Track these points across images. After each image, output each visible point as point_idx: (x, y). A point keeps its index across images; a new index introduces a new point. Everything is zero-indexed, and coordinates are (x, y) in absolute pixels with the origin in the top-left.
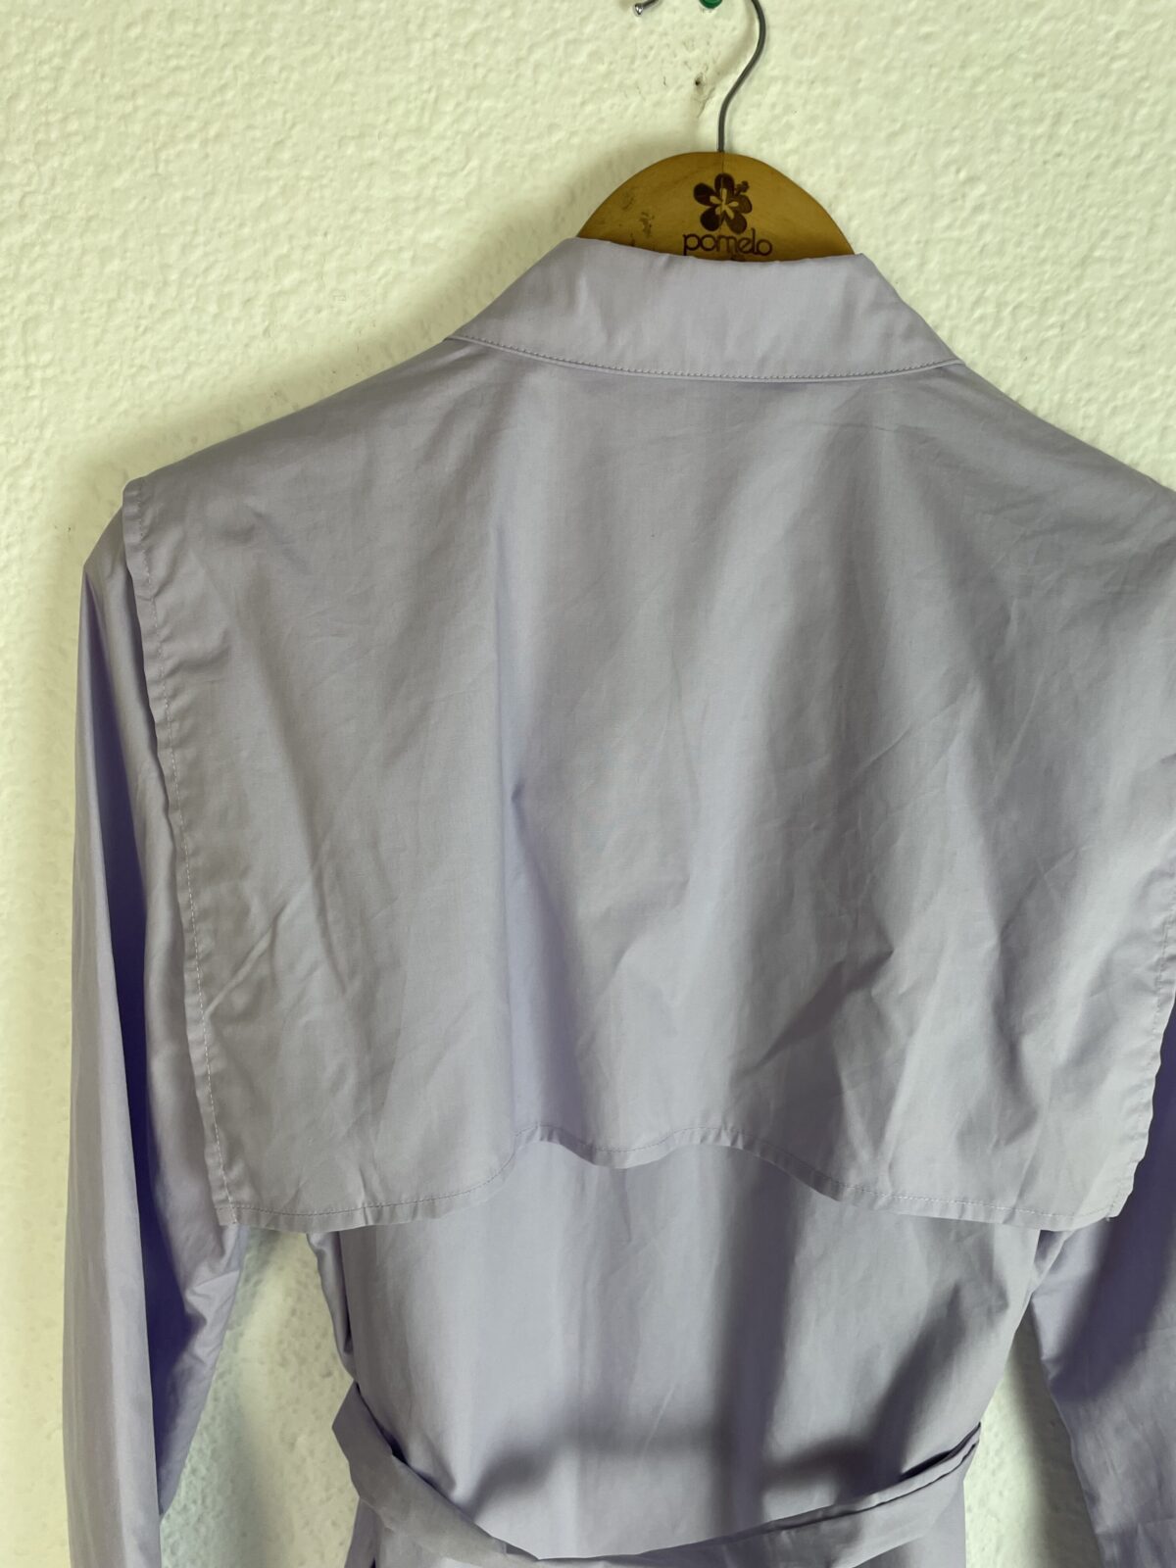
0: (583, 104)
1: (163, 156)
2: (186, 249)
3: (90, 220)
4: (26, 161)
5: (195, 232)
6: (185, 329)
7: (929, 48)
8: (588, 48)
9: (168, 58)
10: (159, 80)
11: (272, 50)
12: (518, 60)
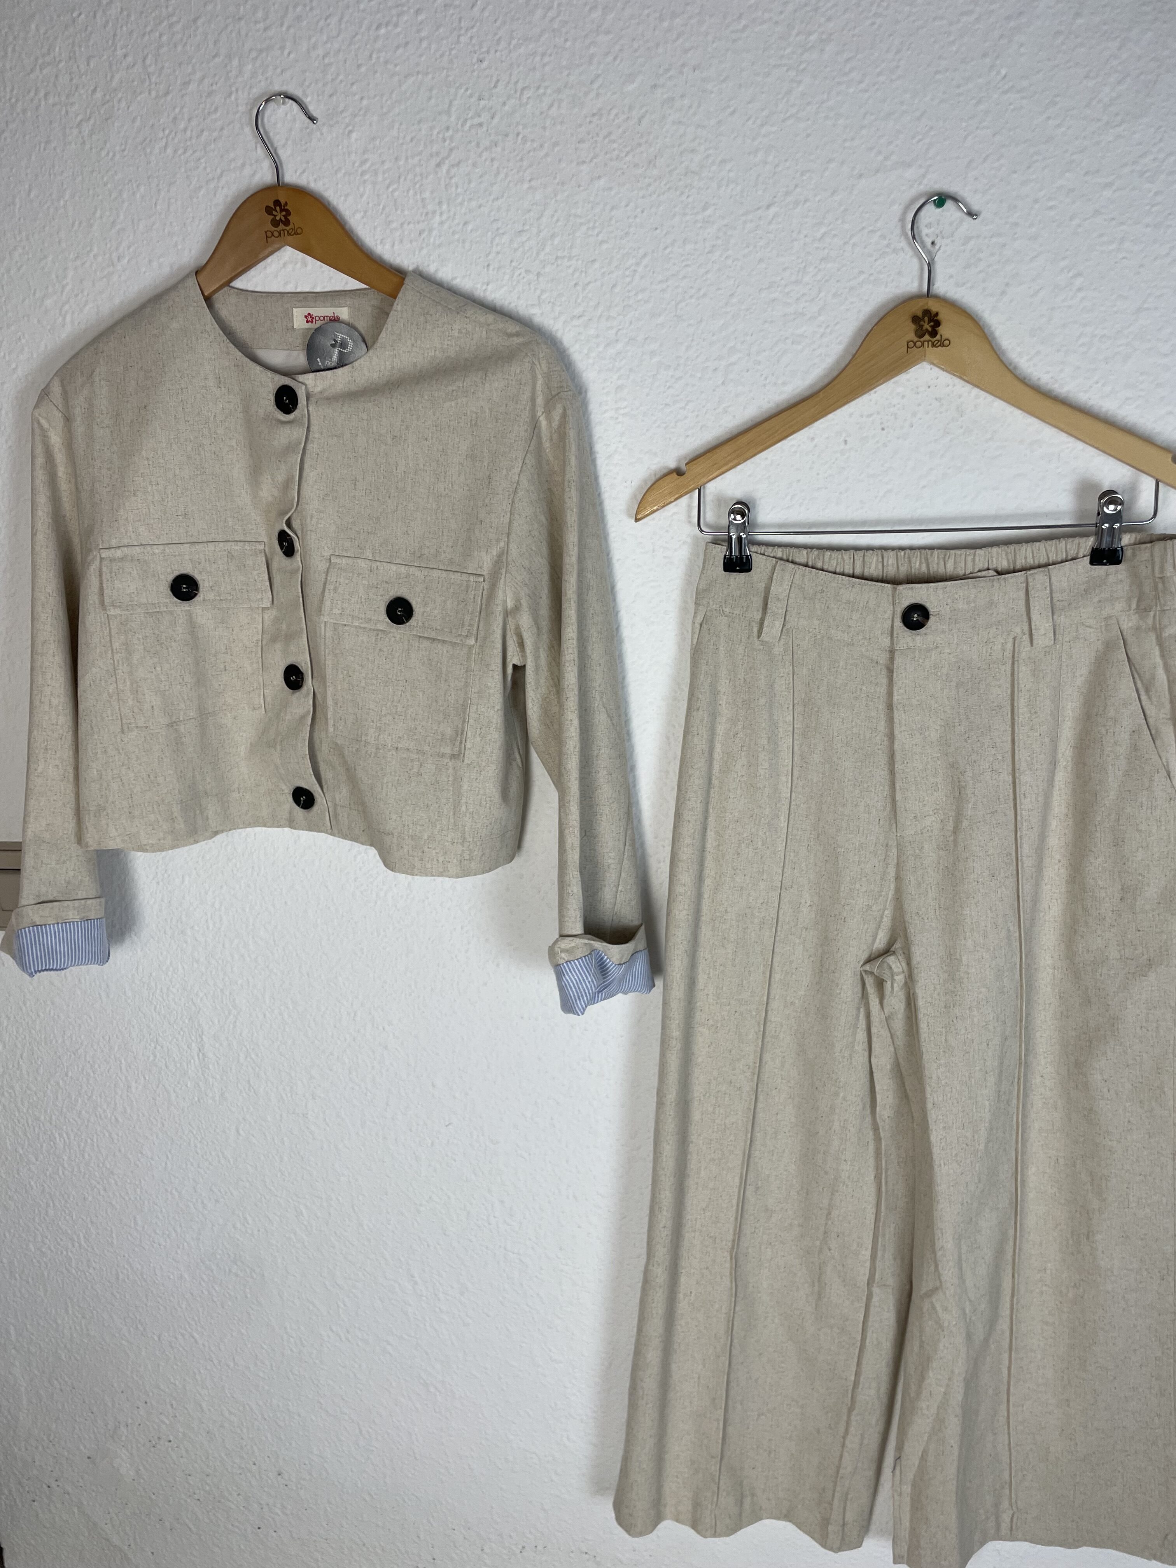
0: (876, 260)
1: (680, 306)
2: (688, 348)
3: (646, 339)
4: (619, 315)
5: (692, 340)
6: (687, 385)
7: (1052, 213)
8: (879, 233)
9: (683, 261)
10: (678, 271)
11: (730, 252)
12: (845, 243)
